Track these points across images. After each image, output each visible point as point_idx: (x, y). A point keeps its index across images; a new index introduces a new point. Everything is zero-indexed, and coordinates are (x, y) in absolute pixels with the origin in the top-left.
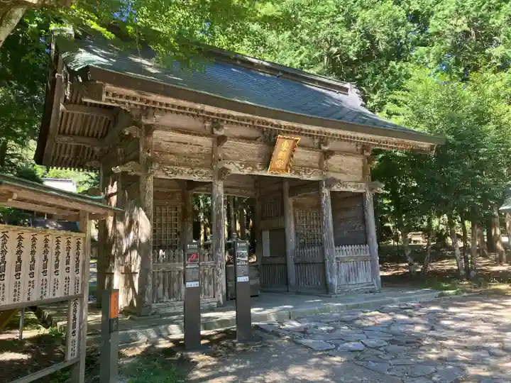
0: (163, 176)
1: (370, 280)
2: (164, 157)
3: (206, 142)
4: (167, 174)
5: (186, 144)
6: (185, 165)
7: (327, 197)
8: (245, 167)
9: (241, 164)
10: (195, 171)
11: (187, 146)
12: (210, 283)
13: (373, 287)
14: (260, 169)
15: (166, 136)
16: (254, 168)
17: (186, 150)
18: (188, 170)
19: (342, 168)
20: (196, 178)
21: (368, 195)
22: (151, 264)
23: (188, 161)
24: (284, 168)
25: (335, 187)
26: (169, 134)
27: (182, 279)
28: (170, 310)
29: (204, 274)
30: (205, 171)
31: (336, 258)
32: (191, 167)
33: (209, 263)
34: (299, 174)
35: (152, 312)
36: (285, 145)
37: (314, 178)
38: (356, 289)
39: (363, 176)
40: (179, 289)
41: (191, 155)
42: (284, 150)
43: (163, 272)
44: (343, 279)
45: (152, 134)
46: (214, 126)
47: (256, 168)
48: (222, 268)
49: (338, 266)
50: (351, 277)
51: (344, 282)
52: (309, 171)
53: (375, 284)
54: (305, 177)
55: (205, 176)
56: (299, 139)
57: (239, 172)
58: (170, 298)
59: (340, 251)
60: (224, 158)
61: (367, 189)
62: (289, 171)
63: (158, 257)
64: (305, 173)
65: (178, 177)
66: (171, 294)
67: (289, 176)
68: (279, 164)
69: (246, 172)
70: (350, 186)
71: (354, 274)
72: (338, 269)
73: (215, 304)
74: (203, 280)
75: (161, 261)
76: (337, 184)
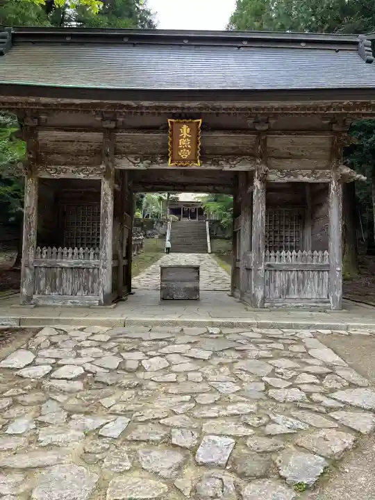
1: (325, 296)
2: (50, 157)
3: (97, 136)
4: (50, 174)
5: (74, 141)
6: (71, 164)
7: (258, 190)
8: (141, 161)
9: (136, 159)
10: (80, 169)
12: (94, 282)
13: (328, 305)
14: (162, 161)
16: (154, 161)
17: (73, 148)
18: (71, 168)
19: (292, 152)
20: (82, 176)
21: (333, 186)
22: (31, 259)
23: (75, 159)
24: (194, 158)
25: (274, 177)
26: (56, 133)
27: (64, 275)
28: (50, 303)
29: (89, 272)
30: (92, 168)
31: (269, 266)
32: (77, 165)
33: (93, 262)
34: (218, 164)
35: (32, 302)
36: (185, 130)
37: (241, 167)
38: (295, 305)
39: (330, 160)
40: (61, 284)
41: (79, 153)
42: (184, 137)
43: (45, 267)
44: (277, 291)
45: (37, 136)
46: (103, 119)
47: (156, 161)
48: (104, 267)
49: (270, 274)
50: (291, 289)
51: (278, 295)
52: (234, 159)
53: (331, 302)
54: (227, 168)
55: (92, 173)
56: (201, 120)
57: (133, 167)
58: (52, 292)
59: (275, 257)
60: (117, 152)
61: (333, 178)
62: (199, 161)
63: (41, 253)
64: (227, 162)
65: (62, 176)
66: (54, 289)
67: (203, 167)
68: (184, 154)
69: (142, 166)
70: (302, 174)
71: (297, 286)
72: (270, 279)
73: (97, 302)
74: (87, 279)
75: (44, 257)
76: (279, 173)
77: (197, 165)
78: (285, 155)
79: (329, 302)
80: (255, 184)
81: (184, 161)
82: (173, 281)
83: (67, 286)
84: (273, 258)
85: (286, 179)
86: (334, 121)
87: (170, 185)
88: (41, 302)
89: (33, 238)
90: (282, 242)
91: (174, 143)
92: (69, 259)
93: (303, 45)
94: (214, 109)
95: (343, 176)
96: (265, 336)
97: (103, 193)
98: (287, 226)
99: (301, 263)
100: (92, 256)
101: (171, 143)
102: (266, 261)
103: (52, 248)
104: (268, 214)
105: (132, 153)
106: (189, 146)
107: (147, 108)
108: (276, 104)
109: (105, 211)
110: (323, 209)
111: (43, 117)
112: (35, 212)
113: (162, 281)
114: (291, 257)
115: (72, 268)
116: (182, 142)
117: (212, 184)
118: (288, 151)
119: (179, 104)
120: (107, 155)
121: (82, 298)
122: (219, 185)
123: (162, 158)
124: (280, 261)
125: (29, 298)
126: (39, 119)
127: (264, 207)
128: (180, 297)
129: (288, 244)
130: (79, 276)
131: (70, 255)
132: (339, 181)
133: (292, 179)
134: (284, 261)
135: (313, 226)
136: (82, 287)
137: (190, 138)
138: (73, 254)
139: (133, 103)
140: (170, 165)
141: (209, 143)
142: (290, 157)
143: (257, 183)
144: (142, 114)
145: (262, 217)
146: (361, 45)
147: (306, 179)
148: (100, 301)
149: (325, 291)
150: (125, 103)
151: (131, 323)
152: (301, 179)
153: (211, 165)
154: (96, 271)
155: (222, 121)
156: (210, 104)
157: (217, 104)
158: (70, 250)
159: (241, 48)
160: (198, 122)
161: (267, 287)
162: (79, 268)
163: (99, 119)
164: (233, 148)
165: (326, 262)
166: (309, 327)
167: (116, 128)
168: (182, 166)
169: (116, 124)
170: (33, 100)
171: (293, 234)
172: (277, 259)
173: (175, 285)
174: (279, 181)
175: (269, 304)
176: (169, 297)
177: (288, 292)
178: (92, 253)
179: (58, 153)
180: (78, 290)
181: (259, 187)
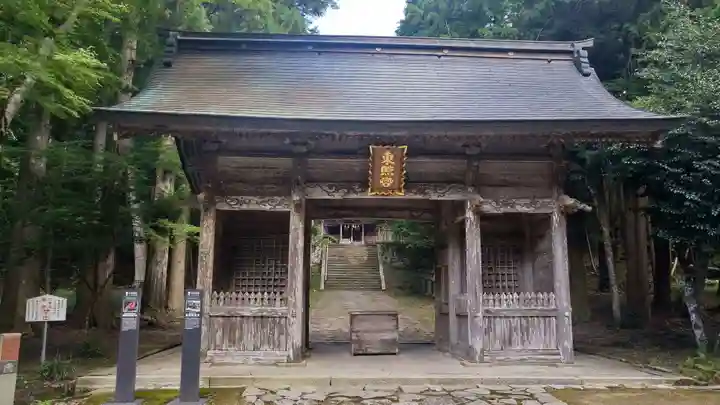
0: (226, 208)
1: (553, 347)
2: (230, 186)
3: (285, 163)
4: (231, 205)
5: (258, 168)
6: (255, 194)
7: (471, 223)
8: (337, 190)
9: (330, 187)
10: (266, 199)
11: (259, 170)
12: (281, 333)
13: (557, 357)
14: (360, 189)
15: (234, 162)
16: (351, 190)
17: (257, 175)
18: (257, 199)
19: (508, 179)
20: (268, 207)
21: (555, 218)
22: (207, 307)
23: (260, 188)
24: (397, 187)
25: (489, 208)
26: (237, 159)
27: (245, 326)
28: (228, 360)
29: (274, 322)
30: (279, 199)
31: (487, 311)
32: (262, 195)
33: (279, 308)
34: (425, 194)
35: (207, 359)
36: (388, 157)
37: (450, 196)
38: (519, 358)
39: (551, 188)
40: (241, 338)
41: (265, 181)
42: (387, 164)
43: (223, 317)
44: (498, 341)
45: (215, 161)
46: (294, 143)
47: (353, 189)
48: (294, 316)
49: (490, 322)
50: (513, 339)
51: (499, 346)
52: (442, 188)
53: (561, 354)
54: (434, 197)
55: (279, 204)
56: (406, 147)
57: (328, 197)
58: (230, 346)
59: (494, 300)
60: (312, 181)
61: (555, 207)
62: (403, 190)
63: (218, 299)
64: (435, 190)
65: (244, 207)
66: (232, 342)
67: (408, 196)
68: (386, 182)
69: (337, 196)
70: (520, 204)
71: (520, 335)
72: (489, 327)
73: (285, 358)
74: (272, 329)
75: (221, 304)
76: (494, 204)
77: (401, 195)
78: (500, 183)
79: (559, 354)
80: (467, 216)
81: (386, 189)
82: (366, 332)
83: (249, 340)
84: (491, 301)
85: (502, 210)
88: (217, 360)
89: (210, 281)
90: (499, 281)
91: (376, 168)
92: (252, 305)
93: (511, 55)
95: (566, 207)
97: (292, 227)
98: (503, 263)
99: (523, 308)
100: (278, 303)
101: (373, 170)
102: (484, 305)
103: (224, 293)
105: (326, 181)
106: (392, 174)
109: (296, 249)
110: (543, 246)
112: (212, 251)
114: (513, 300)
115: (254, 317)
116: (384, 170)
118: (503, 178)
120: (298, 184)
121: (267, 353)
123: (360, 186)
124: (500, 306)
125: (203, 355)
126: (219, 143)
127: (480, 241)
128: (376, 351)
129: (506, 284)
130: (263, 327)
131: (252, 301)
132: (562, 213)
133: (509, 209)
134: (504, 306)
135: (534, 262)
136: (266, 341)
137: (393, 165)
138: (256, 299)
140: (369, 195)
142: (505, 184)
143: (469, 214)
145: (477, 253)
146: (575, 55)
147: (525, 209)
148: (288, 357)
149: (553, 340)
150: (328, 132)
151: (338, 381)
152: (520, 209)
153: (416, 194)
154: (283, 320)
158: (253, 294)
159: (442, 58)
160: (404, 149)
161: (486, 337)
162: (262, 317)
164: (441, 174)
165: (553, 307)
166: (539, 382)
167: (309, 154)
168: (383, 195)
169: (308, 148)
171: (511, 271)
172: (497, 303)
173: (368, 337)
174: (496, 212)
175: (489, 357)
176: (361, 352)
177: (510, 343)
178: (278, 299)
179: (241, 181)
180: (262, 344)
181: (472, 219)
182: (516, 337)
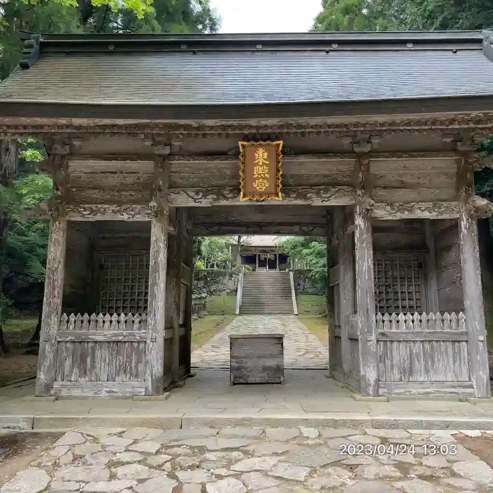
0: (79, 219)
1: (465, 378)
2: (84, 194)
3: (146, 166)
4: (83, 216)
5: (115, 173)
6: (111, 202)
7: (361, 231)
8: (205, 196)
9: (197, 193)
11: (117, 175)
12: (139, 361)
13: (470, 390)
14: (231, 195)
15: (86, 167)
16: (220, 195)
17: (112, 181)
18: (114, 207)
19: (405, 179)
20: (125, 217)
21: (464, 224)
22: (54, 331)
23: (116, 195)
24: (273, 190)
25: (382, 213)
26: (91, 163)
27: (98, 353)
28: (77, 392)
29: (132, 347)
30: (139, 207)
31: (383, 334)
32: (119, 203)
33: (138, 333)
34: (305, 198)
35: (52, 392)
37: (337, 200)
38: (422, 391)
39: (458, 189)
40: (93, 367)
41: (123, 187)
42: (261, 164)
43: (73, 342)
44: (396, 371)
45: (67, 166)
46: (155, 144)
47: (223, 195)
48: (154, 340)
49: (385, 346)
50: (415, 367)
51: (397, 377)
52: (326, 191)
53: (475, 387)
54: (317, 202)
55: (139, 213)
56: (281, 142)
57: (192, 204)
58: (80, 377)
59: (391, 321)
60: (173, 186)
61: (464, 212)
62: (280, 194)
63: (68, 322)
64: (318, 194)
65: (99, 217)
66: (84, 373)
67: (286, 202)
68: (261, 185)
69: (205, 203)
70: (420, 208)
71: (423, 363)
72: (385, 354)
73: (143, 390)
74: (129, 357)
75: (71, 327)
76: (388, 208)
77: (279, 200)
78: (395, 184)
79: (471, 387)
80: (356, 222)
81: (261, 195)
82: (247, 357)
83: (102, 370)
84: (387, 323)
85: (399, 216)
86: (458, 137)
87: (241, 226)
88: (64, 393)
89: (58, 301)
90: (398, 300)
91: (248, 171)
92: (107, 328)
93: (410, 46)
94: (299, 126)
95: (477, 209)
96: (384, 441)
97: (153, 239)
98: (402, 278)
99: (427, 331)
100: (136, 326)
101: (244, 171)
102: (377, 327)
103: (82, 315)
104: (377, 262)
105: (193, 186)
106: (267, 176)
107: (212, 128)
108: (381, 118)
109: (156, 263)
110: (453, 254)
111: (76, 143)
112: (61, 267)
113: (232, 357)
114: (413, 322)
115: (108, 342)
116: (258, 170)
117: (297, 224)
118: (399, 178)
119: (253, 122)
120: (160, 190)
122: (307, 224)
123: (231, 191)
124: (397, 327)
125: (48, 387)
126: (71, 145)
127: (371, 252)
128: (258, 380)
129: (407, 303)
130: (118, 354)
131: (107, 324)
132: (471, 217)
133: (407, 215)
134: (403, 328)
135: (438, 278)
136: (122, 370)
137: (267, 165)
138: (111, 322)
139: (193, 123)
140: (242, 200)
141: (294, 170)
142: (403, 185)
143: (359, 221)
144: (204, 135)
145: (369, 267)
146: (485, 43)
147: (426, 215)
148: (146, 389)
149: (465, 370)
150: (183, 122)
151: (190, 421)
152: (419, 214)
153: (296, 198)
154: (142, 346)
155: (310, 142)
156: (292, 120)
157: (302, 120)
158: (108, 316)
159: (331, 53)
160: (278, 145)
161: (381, 365)
162: (119, 342)
163: (148, 143)
164: (325, 176)
165: (464, 330)
166: (447, 426)
167: (171, 155)
168: (257, 201)
169: (171, 149)
170: (63, 121)
171: (412, 289)
172: (394, 325)
173: (249, 363)
174: (390, 218)
175: (386, 390)
176: (242, 381)
177: (411, 373)
178: (137, 321)
179: (94, 188)
180: (118, 374)
181: (362, 227)
182: (419, 365)
